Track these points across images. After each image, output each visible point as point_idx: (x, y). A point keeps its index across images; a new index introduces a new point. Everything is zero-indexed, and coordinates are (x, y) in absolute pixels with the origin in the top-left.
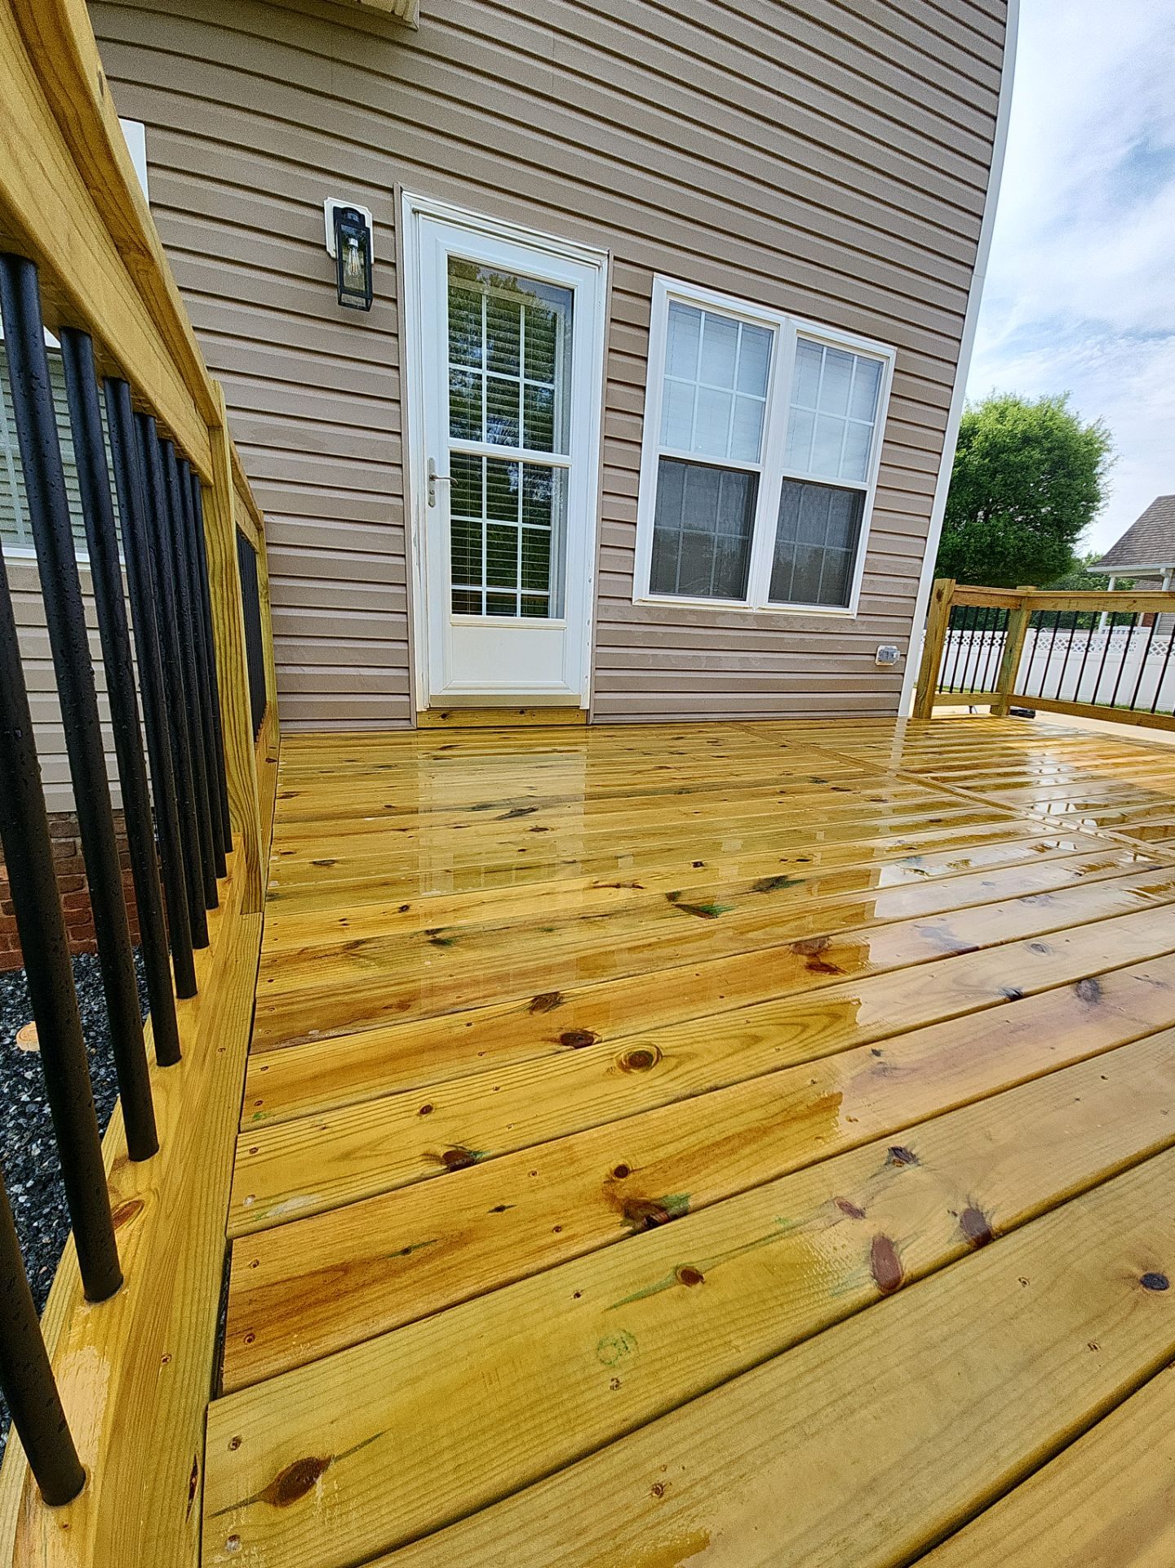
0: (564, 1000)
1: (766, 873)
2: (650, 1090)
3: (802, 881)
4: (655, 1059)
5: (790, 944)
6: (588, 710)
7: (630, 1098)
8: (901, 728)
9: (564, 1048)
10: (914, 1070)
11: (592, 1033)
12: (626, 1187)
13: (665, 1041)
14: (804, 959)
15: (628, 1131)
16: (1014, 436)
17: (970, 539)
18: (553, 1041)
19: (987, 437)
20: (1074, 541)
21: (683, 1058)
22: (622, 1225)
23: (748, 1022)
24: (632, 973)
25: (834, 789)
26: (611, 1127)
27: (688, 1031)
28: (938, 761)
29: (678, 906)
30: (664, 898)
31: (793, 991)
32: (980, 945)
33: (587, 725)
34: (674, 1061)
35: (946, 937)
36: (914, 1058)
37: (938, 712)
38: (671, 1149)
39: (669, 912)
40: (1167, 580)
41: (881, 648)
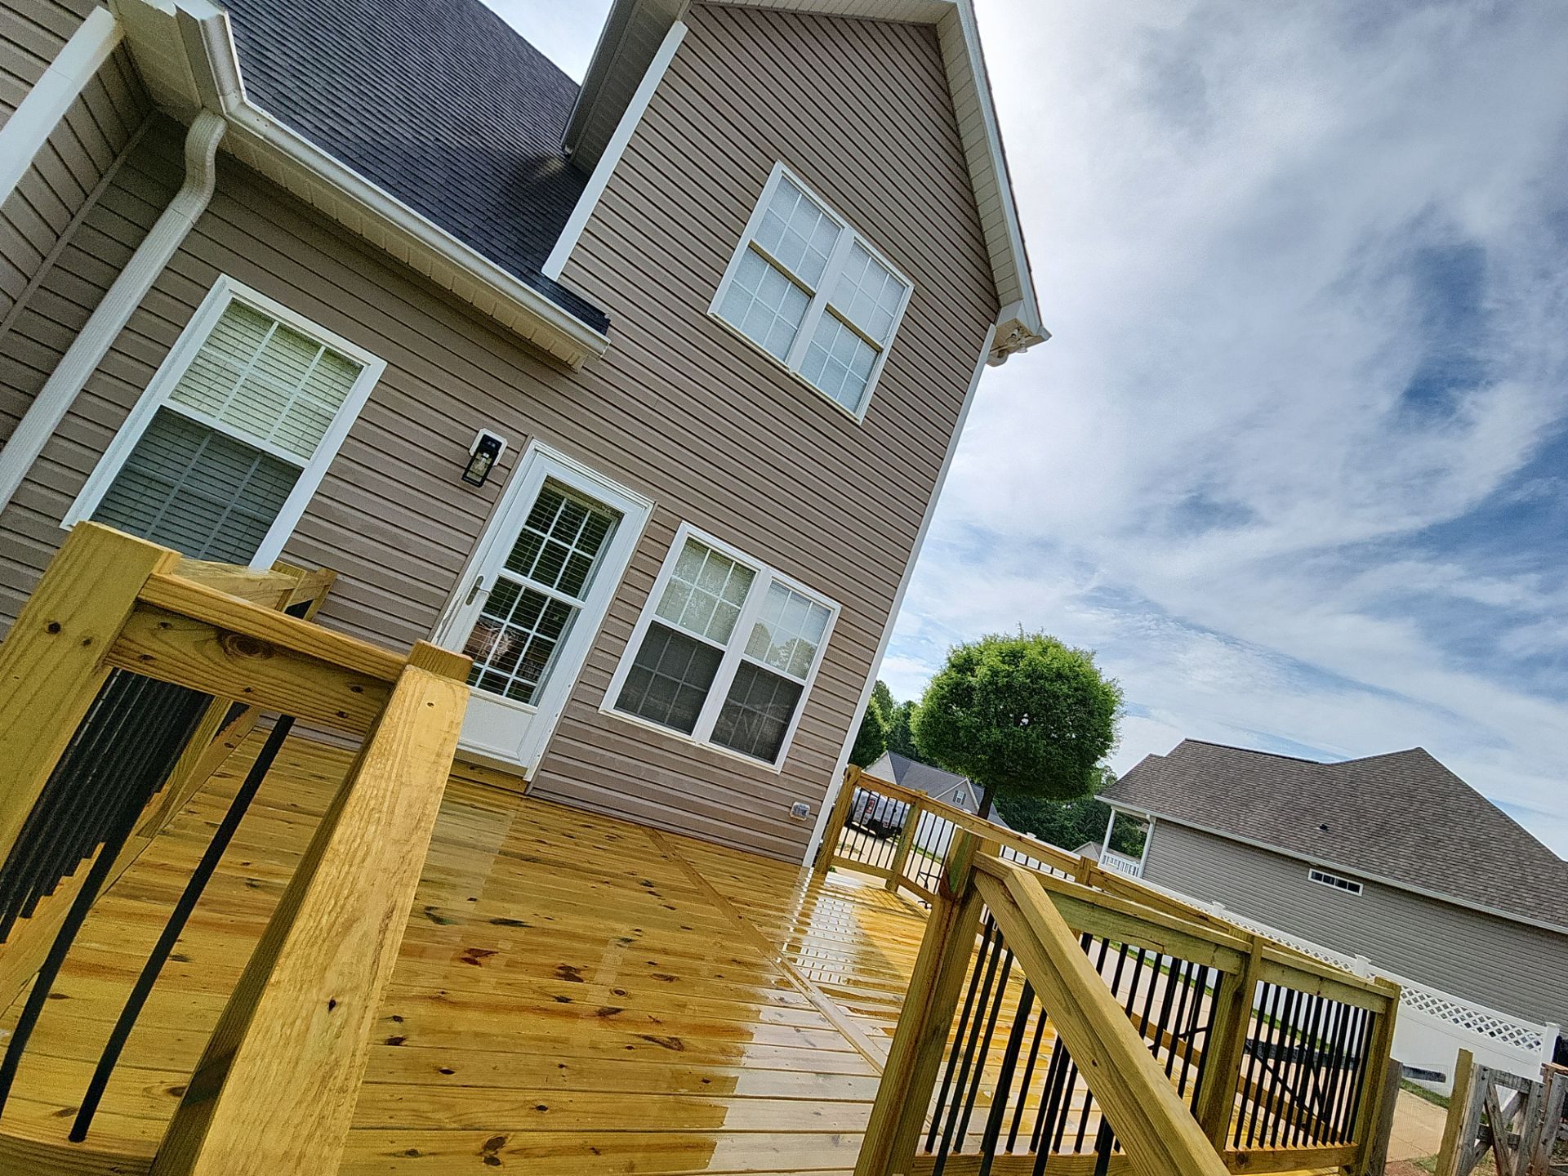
6: (529, 783)
16: (1050, 670)
19: (1031, 663)
33: (524, 794)
40: (1151, 825)
41: (796, 804)
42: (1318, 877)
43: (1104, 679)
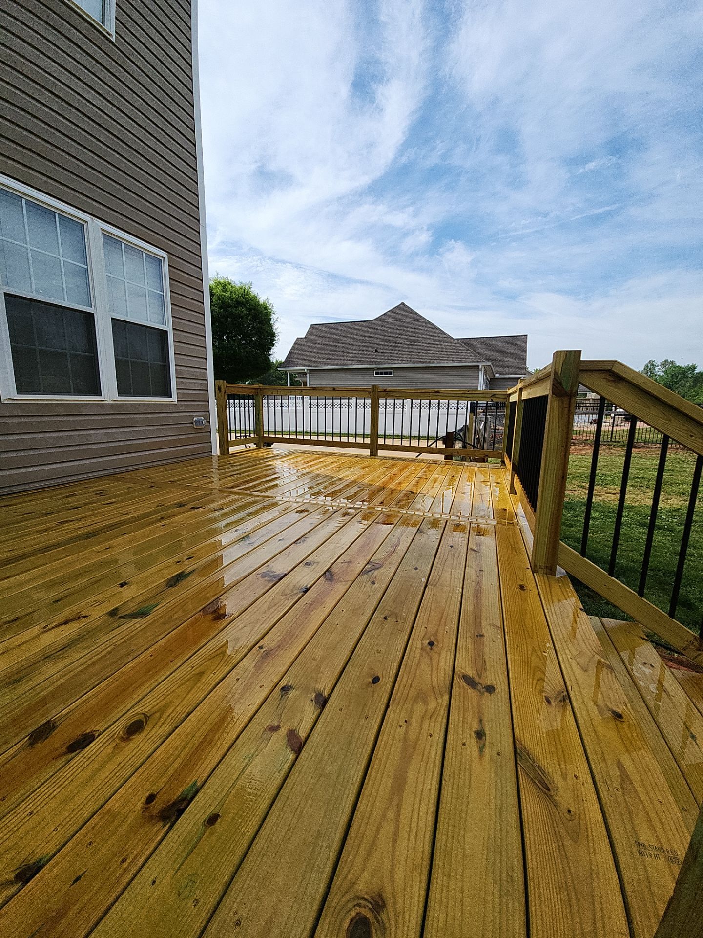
0: (58, 723)
1: (169, 575)
2: (149, 741)
3: (194, 571)
4: (145, 721)
5: (200, 611)
7: (137, 754)
8: (215, 463)
9: (73, 755)
10: (279, 647)
11: (92, 732)
12: (157, 806)
13: (146, 706)
14: (211, 616)
15: (145, 774)
16: (232, 300)
17: (222, 351)
18: (63, 754)
19: (219, 298)
20: (270, 355)
21: (161, 711)
22: (164, 826)
23: (193, 668)
24: (104, 677)
25: (192, 508)
26: (133, 779)
27: (159, 693)
28: (240, 479)
29: (120, 618)
30: (107, 617)
31: (211, 637)
32: (286, 572)
34: (158, 715)
35: (272, 574)
36: (276, 641)
37: (232, 450)
38: (176, 765)
39: (115, 624)
40: (308, 375)
41: (195, 419)
42: (377, 373)
43: (262, 299)
